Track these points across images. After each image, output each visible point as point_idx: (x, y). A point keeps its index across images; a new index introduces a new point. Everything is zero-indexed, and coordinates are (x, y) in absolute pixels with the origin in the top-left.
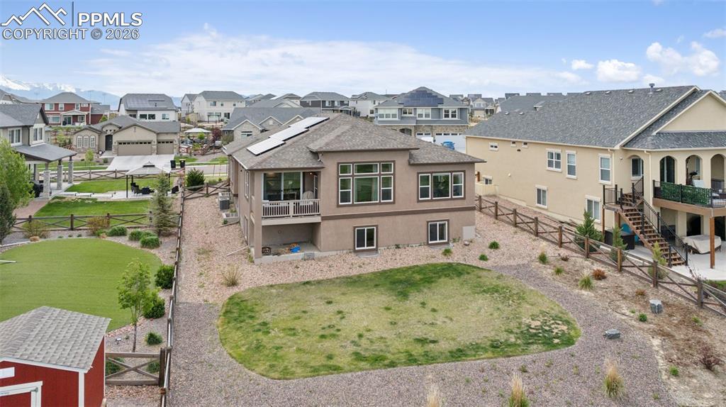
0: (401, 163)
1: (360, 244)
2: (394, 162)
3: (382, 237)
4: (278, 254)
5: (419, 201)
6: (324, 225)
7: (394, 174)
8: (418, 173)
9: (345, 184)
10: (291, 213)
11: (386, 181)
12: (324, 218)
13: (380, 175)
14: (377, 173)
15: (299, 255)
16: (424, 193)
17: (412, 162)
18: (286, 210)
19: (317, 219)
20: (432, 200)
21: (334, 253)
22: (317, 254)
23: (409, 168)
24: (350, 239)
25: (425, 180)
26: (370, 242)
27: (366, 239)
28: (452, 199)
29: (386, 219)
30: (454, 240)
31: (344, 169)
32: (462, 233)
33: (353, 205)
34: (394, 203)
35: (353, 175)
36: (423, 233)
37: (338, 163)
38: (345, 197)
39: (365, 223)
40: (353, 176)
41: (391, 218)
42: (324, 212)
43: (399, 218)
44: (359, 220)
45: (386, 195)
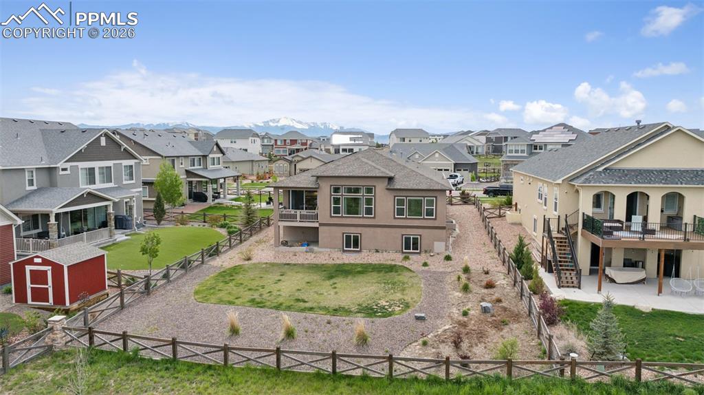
0: (380, 188)
1: (348, 245)
2: (375, 186)
3: (364, 242)
4: (291, 246)
5: (395, 218)
6: (321, 229)
7: (374, 196)
8: (395, 197)
9: (337, 201)
10: (298, 219)
11: (369, 201)
12: (321, 225)
13: (363, 196)
14: (362, 195)
15: (304, 248)
16: (400, 212)
17: (388, 187)
18: (294, 217)
19: (316, 225)
20: (406, 218)
21: (329, 250)
22: (315, 248)
23: (387, 191)
24: (340, 241)
25: (401, 202)
26: (356, 245)
27: (353, 242)
28: (424, 219)
29: (367, 229)
30: (426, 251)
31: (337, 190)
32: (433, 247)
33: (342, 217)
34: (374, 218)
35: (344, 195)
36: (399, 243)
37: (331, 186)
38: (337, 211)
39: (353, 231)
40: (342, 195)
41: (372, 229)
42: (321, 220)
43: (379, 230)
44: (347, 228)
45: (369, 211)
